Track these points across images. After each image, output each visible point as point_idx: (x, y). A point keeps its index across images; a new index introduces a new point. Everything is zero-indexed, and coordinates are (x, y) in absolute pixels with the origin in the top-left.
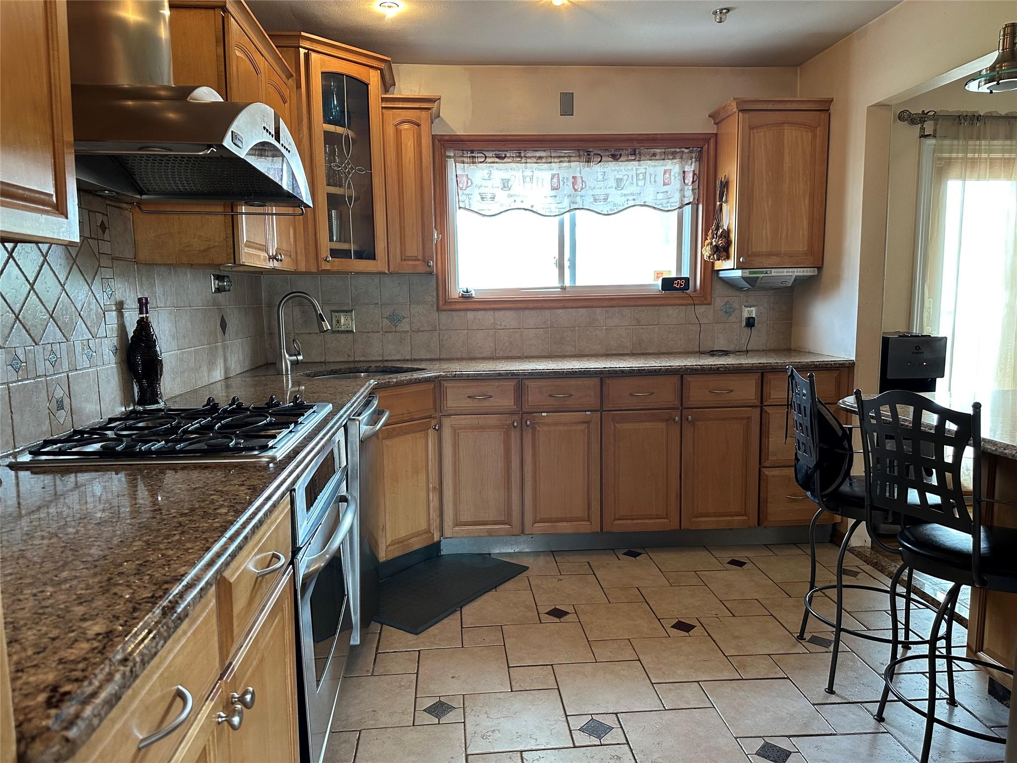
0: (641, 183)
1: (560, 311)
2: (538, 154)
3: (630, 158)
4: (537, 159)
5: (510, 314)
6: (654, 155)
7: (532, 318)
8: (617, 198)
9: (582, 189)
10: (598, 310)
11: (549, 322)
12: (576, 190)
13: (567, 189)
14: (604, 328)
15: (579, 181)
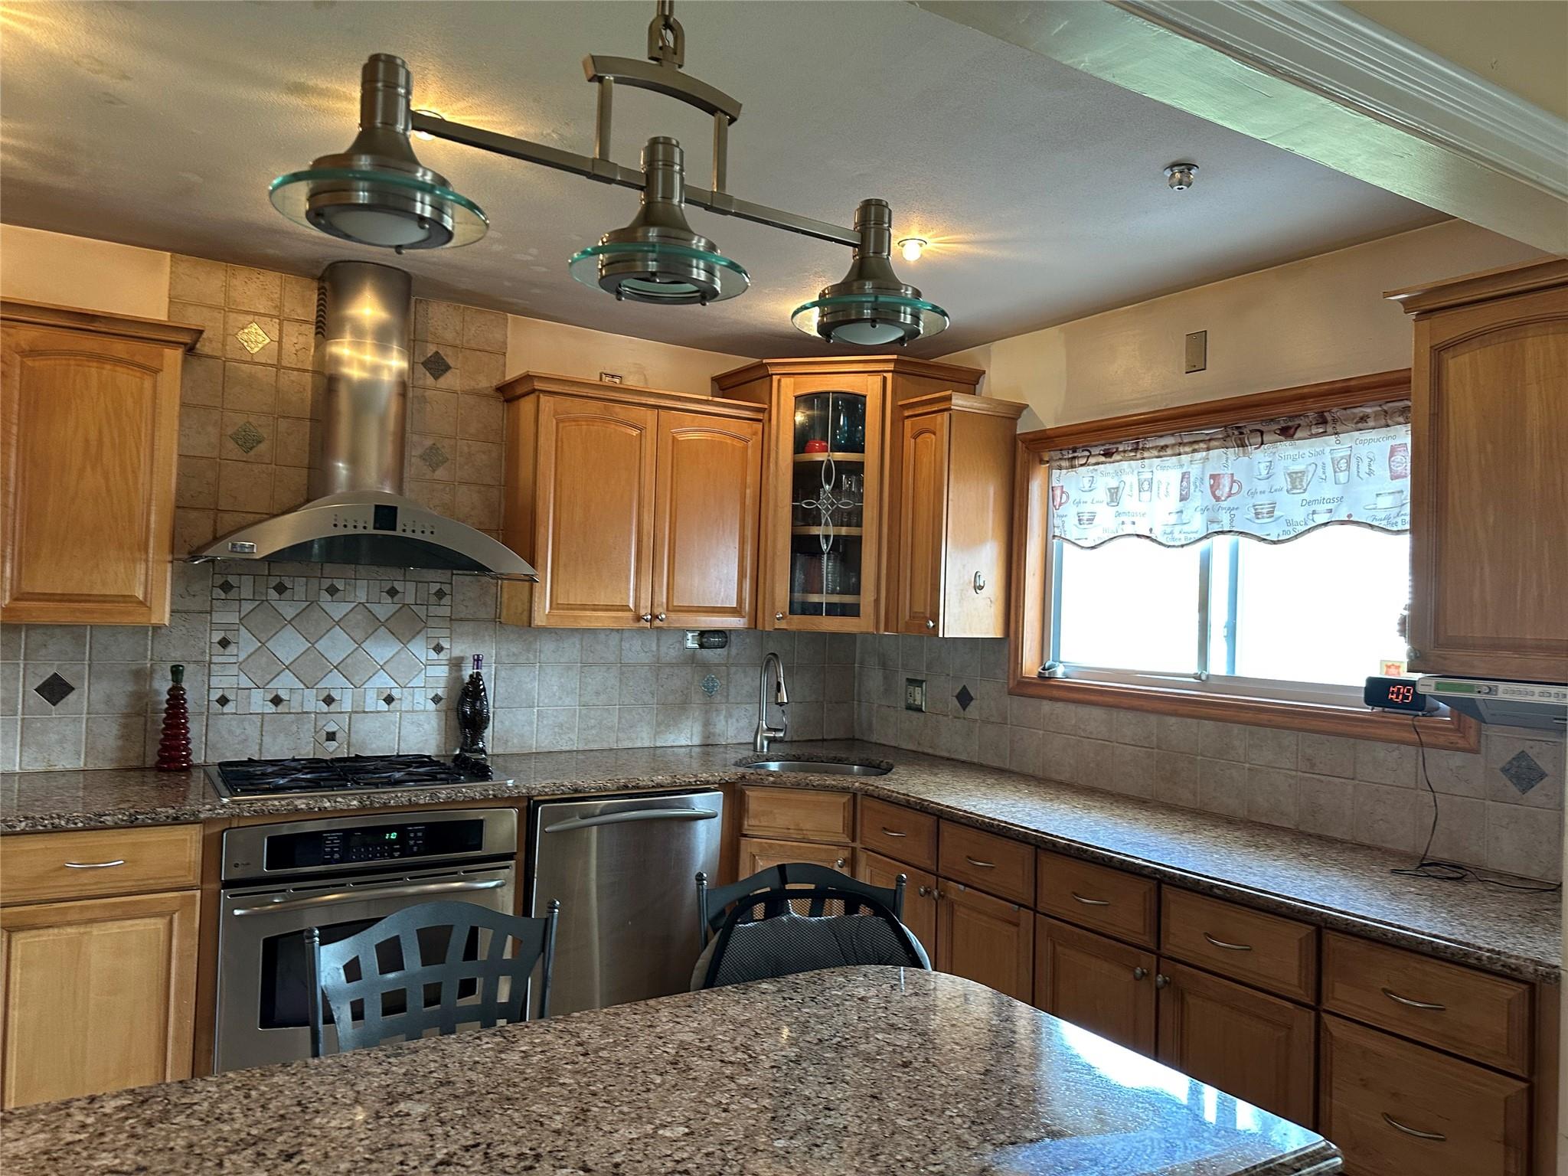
0: (1342, 477)
1: (1173, 720)
2: (1162, 442)
3: (1314, 431)
4: (1159, 451)
5: (1098, 713)
6: (1364, 419)
7: (1129, 726)
8: (1292, 508)
9: (1230, 495)
10: (1236, 729)
11: (1154, 738)
12: (1218, 499)
13: (1200, 498)
14: (1247, 765)
15: (1226, 482)
